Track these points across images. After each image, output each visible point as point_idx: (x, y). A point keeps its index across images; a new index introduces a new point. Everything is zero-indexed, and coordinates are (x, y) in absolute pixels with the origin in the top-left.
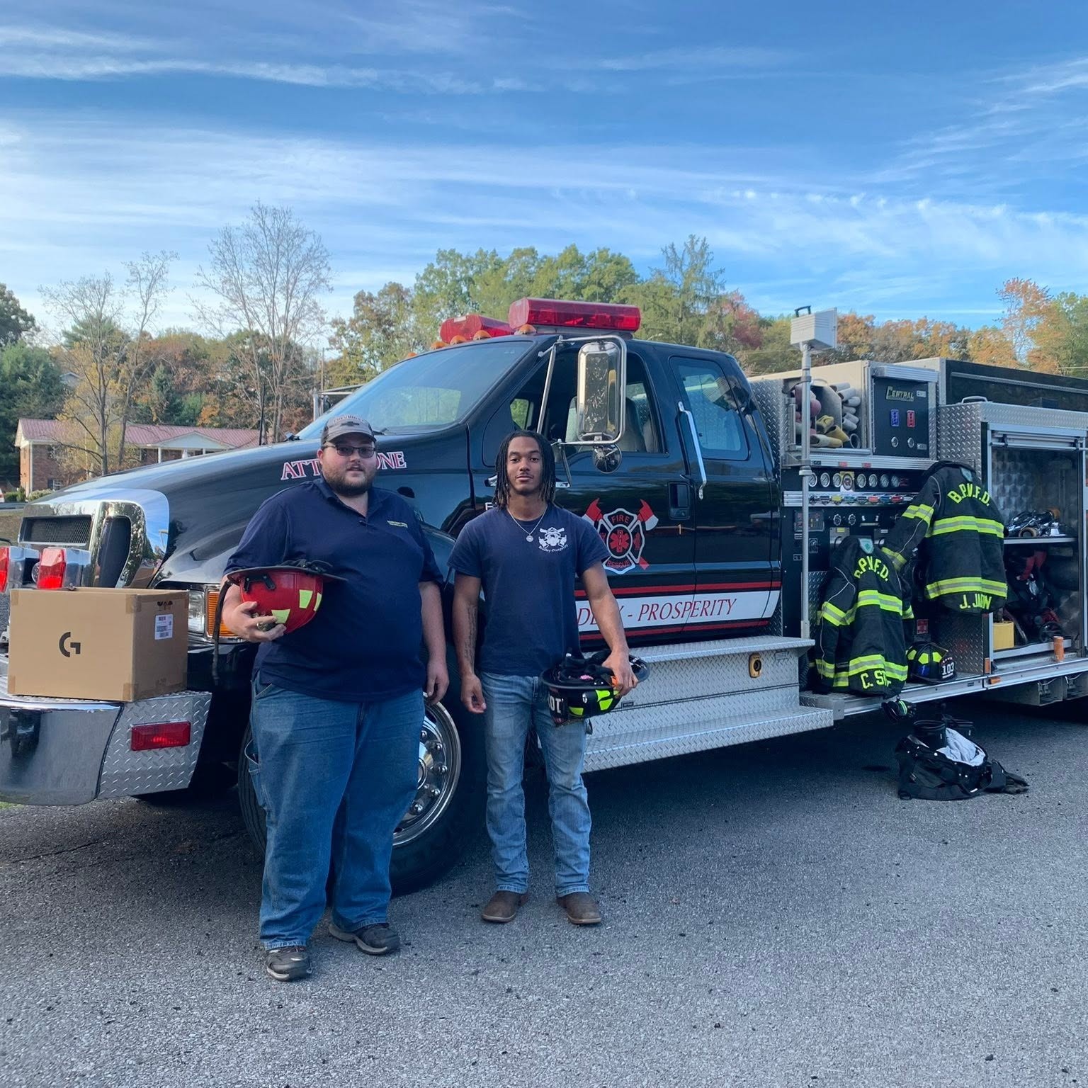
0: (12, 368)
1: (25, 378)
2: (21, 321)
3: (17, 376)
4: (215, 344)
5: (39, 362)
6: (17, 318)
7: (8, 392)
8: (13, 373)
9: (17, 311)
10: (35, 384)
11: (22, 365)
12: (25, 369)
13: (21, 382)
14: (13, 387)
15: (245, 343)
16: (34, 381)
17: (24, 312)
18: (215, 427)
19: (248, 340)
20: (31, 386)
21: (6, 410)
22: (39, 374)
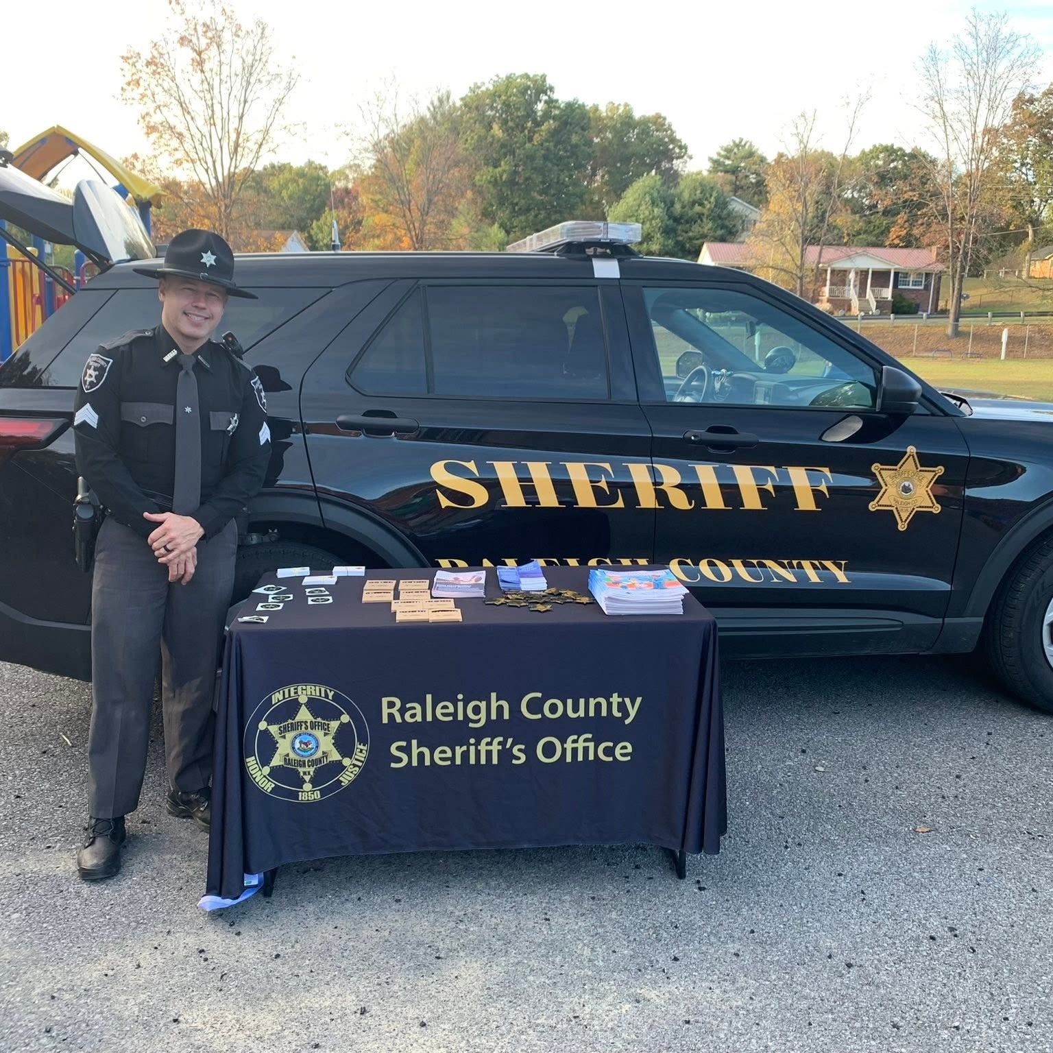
0: (690, 195)
1: (701, 204)
2: (677, 150)
3: (693, 203)
4: (848, 162)
5: (712, 188)
6: (674, 148)
7: (685, 218)
8: (691, 200)
9: (673, 140)
10: (709, 209)
11: (698, 192)
12: (701, 196)
13: (697, 208)
14: (690, 213)
15: (878, 159)
16: (708, 206)
17: (680, 141)
18: (902, 247)
19: (882, 155)
20: (705, 211)
21: (684, 234)
22: (712, 199)
